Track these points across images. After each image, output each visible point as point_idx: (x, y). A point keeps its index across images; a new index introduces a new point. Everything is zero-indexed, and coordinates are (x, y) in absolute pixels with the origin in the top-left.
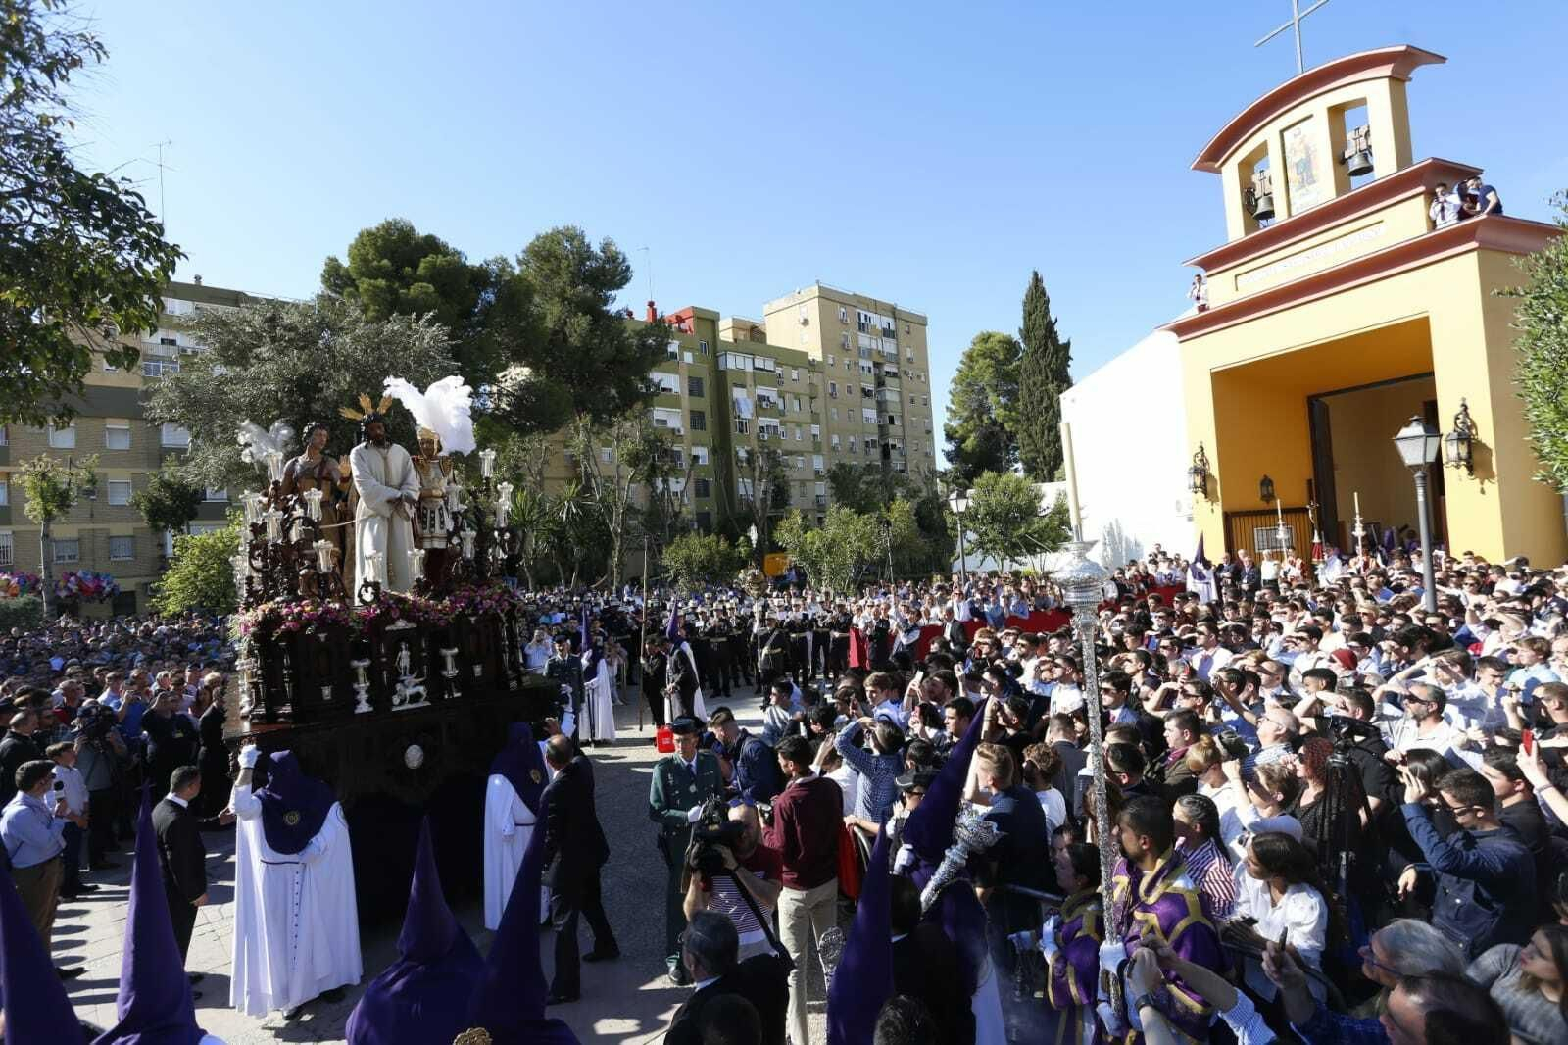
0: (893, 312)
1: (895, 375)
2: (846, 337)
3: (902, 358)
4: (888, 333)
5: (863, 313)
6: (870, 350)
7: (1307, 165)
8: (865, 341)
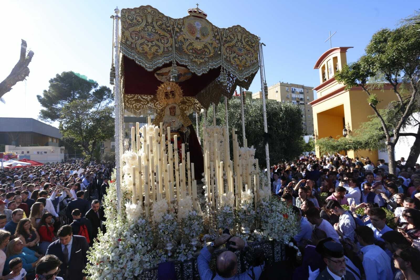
0: (303, 87)
1: (303, 104)
2: (288, 95)
3: (305, 99)
4: (301, 93)
5: (293, 88)
6: (295, 98)
7: (331, 69)
8: (294, 95)
